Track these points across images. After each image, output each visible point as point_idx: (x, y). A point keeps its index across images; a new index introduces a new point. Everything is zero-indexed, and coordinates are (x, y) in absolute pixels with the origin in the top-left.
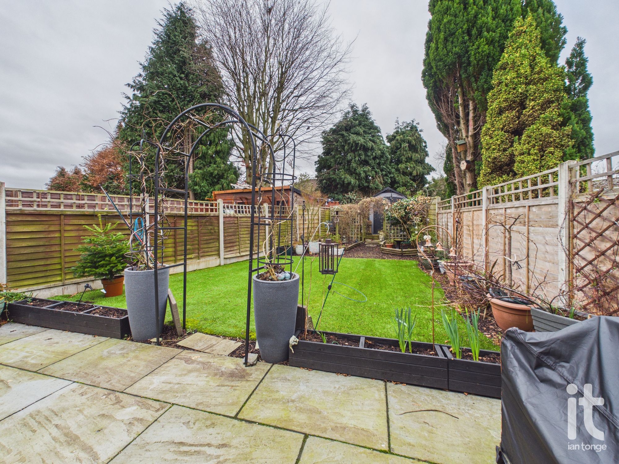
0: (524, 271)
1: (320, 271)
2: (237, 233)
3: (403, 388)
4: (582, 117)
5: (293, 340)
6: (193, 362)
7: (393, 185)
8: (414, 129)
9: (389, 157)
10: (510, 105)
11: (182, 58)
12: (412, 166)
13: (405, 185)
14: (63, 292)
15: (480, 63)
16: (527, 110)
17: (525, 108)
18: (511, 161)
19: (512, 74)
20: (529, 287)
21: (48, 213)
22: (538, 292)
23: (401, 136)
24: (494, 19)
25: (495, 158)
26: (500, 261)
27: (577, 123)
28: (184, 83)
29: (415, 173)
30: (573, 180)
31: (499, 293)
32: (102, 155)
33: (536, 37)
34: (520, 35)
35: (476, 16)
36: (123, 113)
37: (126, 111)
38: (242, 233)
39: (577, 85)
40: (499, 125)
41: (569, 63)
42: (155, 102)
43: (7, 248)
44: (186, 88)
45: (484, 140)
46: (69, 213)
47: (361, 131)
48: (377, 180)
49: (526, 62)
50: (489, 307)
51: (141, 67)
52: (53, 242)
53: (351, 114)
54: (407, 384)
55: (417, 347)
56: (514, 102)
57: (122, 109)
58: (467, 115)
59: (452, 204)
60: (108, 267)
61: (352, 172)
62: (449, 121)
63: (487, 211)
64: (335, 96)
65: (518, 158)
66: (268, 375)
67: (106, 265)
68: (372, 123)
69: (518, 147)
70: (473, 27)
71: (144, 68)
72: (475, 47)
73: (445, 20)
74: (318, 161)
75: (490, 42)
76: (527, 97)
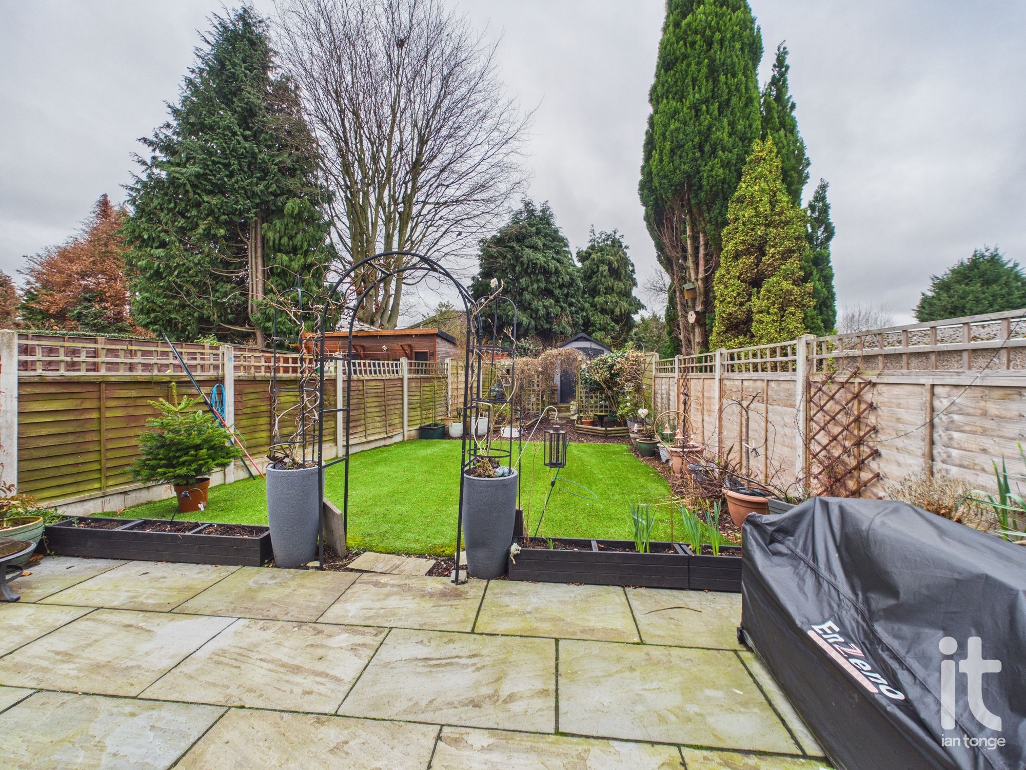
0: (762, 458)
1: (545, 464)
2: (363, 406)
3: (643, 591)
4: (825, 273)
5: (515, 548)
6: (384, 585)
7: (586, 329)
8: (616, 244)
9: (581, 285)
10: (748, 249)
11: (246, 104)
12: (614, 300)
13: (603, 328)
14: (103, 508)
15: (714, 189)
16: (767, 257)
17: (764, 255)
18: (749, 320)
19: (749, 213)
20: (767, 477)
21: (82, 380)
22: (775, 482)
23: (599, 254)
24: (730, 136)
25: (730, 314)
26: (737, 447)
27: (819, 280)
28: (251, 148)
29: (617, 311)
30: (810, 357)
31: (735, 485)
32: (67, 255)
33: (777, 167)
34: (759, 162)
35: (709, 128)
36: (132, 189)
37: (139, 186)
38: (369, 405)
39: (819, 233)
40: (735, 272)
41: (812, 207)
42: (198, 176)
43: (19, 438)
44: (254, 156)
45: (718, 289)
46: (113, 379)
47: (540, 244)
48: (564, 321)
49: (766, 199)
50: (724, 502)
51: (169, 110)
52: (88, 427)
53: (525, 215)
54: (647, 587)
55: (655, 546)
56: (753, 246)
57: (131, 182)
58: (696, 249)
59: (676, 366)
60: (194, 466)
61: (524, 307)
62: (674, 254)
63: (721, 380)
64: (502, 187)
65: (757, 317)
66: (488, 592)
67: (190, 463)
68: (556, 231)
69: (756, 303)
70: (706, 141)
71: (176, 112)
72: (708, 168)
73: (672, 127)
74: (473, 286)
75: (726, 165)
76: (766, 242)
